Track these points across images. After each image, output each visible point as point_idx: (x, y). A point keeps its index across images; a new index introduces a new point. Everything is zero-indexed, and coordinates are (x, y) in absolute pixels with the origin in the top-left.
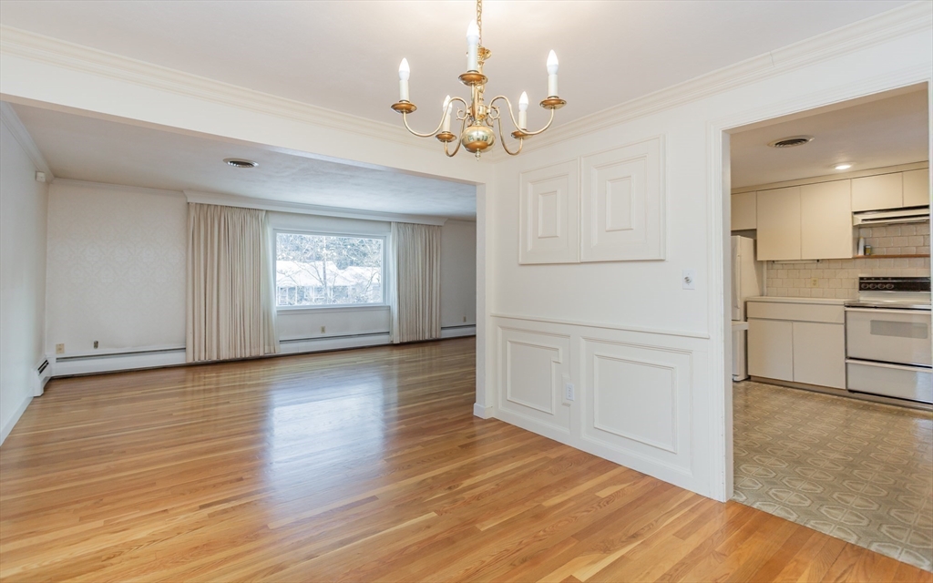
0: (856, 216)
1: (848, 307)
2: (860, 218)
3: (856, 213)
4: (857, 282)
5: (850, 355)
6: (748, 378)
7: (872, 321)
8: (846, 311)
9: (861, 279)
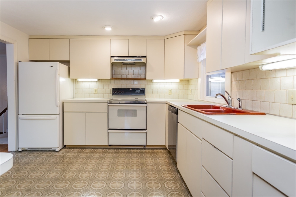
0: (112, 58)
1: (109, 103)
2: (113, 59)
3: (112, 57)
4: (112, 90)
5: (109, 128)
6: (64, 147)
7: (118, 110)
8: (108, 106)
9: (113, 89)
